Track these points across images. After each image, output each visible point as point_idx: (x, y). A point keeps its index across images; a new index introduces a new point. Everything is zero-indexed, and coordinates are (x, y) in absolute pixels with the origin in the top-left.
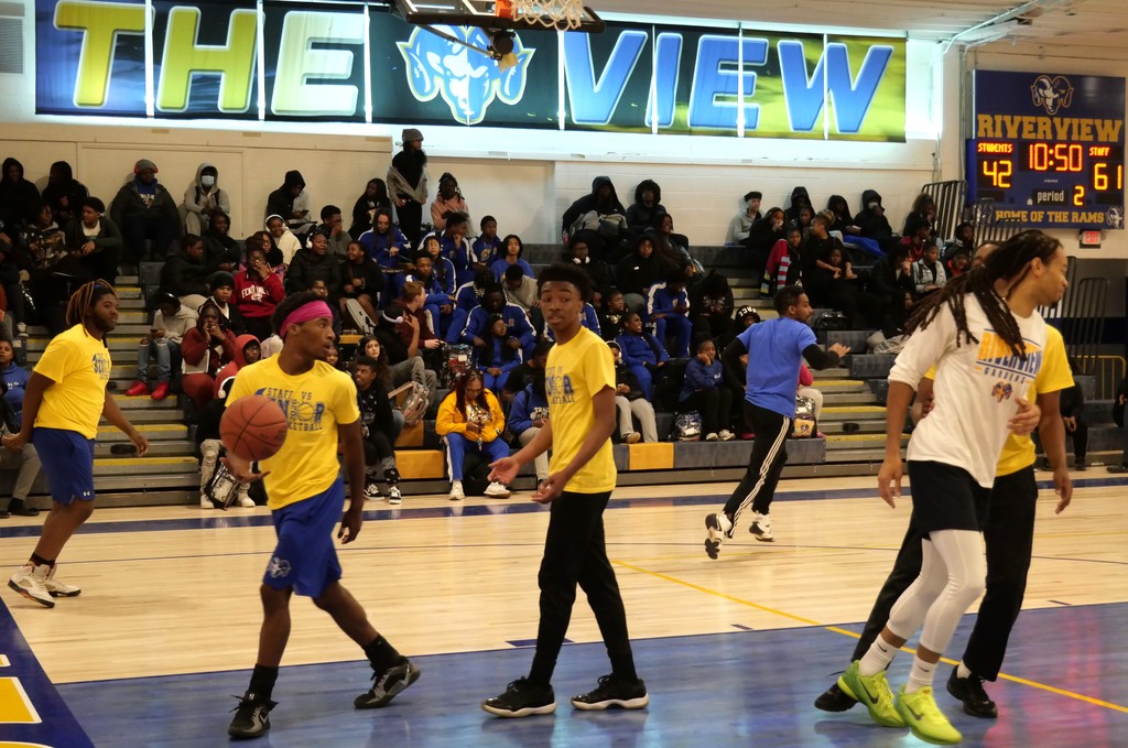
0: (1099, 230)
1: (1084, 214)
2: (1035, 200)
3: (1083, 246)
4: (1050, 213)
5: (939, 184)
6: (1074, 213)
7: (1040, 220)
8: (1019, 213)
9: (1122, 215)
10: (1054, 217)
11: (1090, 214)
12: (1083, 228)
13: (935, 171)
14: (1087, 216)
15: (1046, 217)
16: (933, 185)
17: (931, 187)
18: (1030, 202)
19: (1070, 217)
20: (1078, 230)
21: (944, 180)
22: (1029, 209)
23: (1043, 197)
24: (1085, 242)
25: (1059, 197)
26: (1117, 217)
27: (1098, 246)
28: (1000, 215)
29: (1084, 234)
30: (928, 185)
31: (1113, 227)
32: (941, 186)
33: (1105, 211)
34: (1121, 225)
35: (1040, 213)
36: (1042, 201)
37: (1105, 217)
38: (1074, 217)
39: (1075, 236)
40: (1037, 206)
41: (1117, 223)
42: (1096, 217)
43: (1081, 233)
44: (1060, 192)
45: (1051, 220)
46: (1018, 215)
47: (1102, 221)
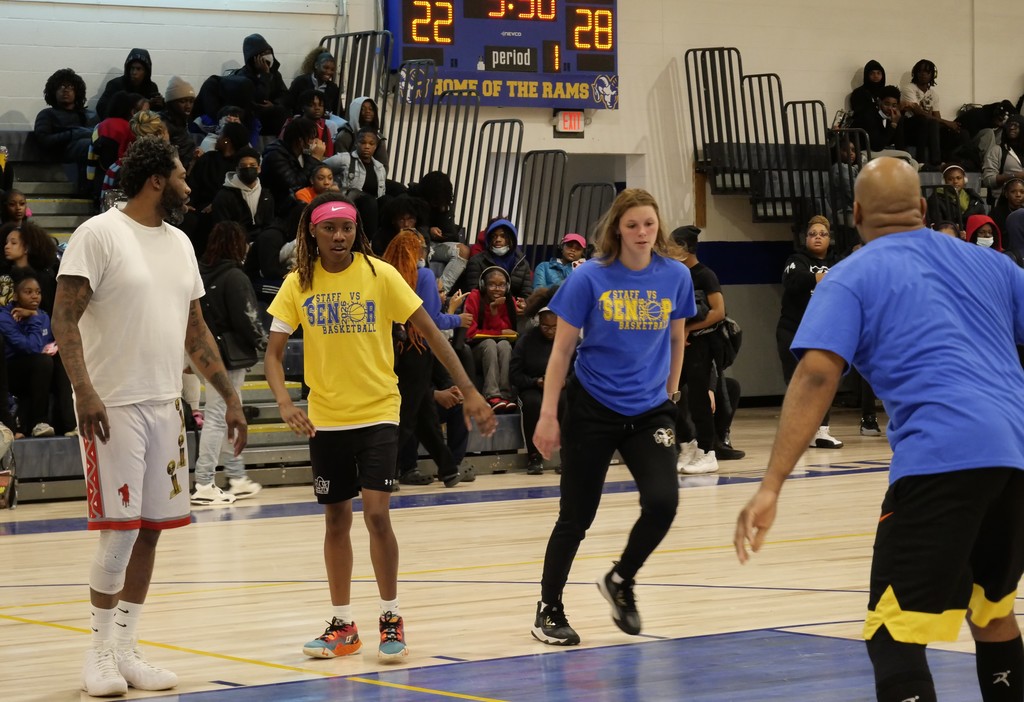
0: (582, 110)
1: (559, 85)
2: (488, 63)
3: (558, 134)
4: (511, 84)
5: (346, 36)
6: (545, 84)
7: (496, 94)
8: (465, 82)
9: (614, 87)
10: (516, 88)
11: (568, 85)
12: (558, 108)
13: (338, 15)
14: (565, 88)
15: (505, 89)
16: (338, 37)
17: (333, 41)
18: (481, 66)
19: (540, 90)
20: (551, 110)
21: (353, 30)
22: (481, 77)
23: (500, 58)
24: (561, 129)
25: (523, 59)
26: (608, 90)
27: (580, 135)
28: (441, 86)
29: (561, 115)
30: (330, 38)
31: (602, 106)
32: (351, 39)
33: (590, 80)
34: (614, 103)
35: (496, 83)
36: (498, 65)
37: (590, 90)
38: (545, 90)
39: (547, 119)
40: (492, 73)
41: (608, 99)
42: (577, 91)
43: (555, 115)
44: (524, 51)
45: (512, 94)
46: (463, 86)
47: (586, 97)
